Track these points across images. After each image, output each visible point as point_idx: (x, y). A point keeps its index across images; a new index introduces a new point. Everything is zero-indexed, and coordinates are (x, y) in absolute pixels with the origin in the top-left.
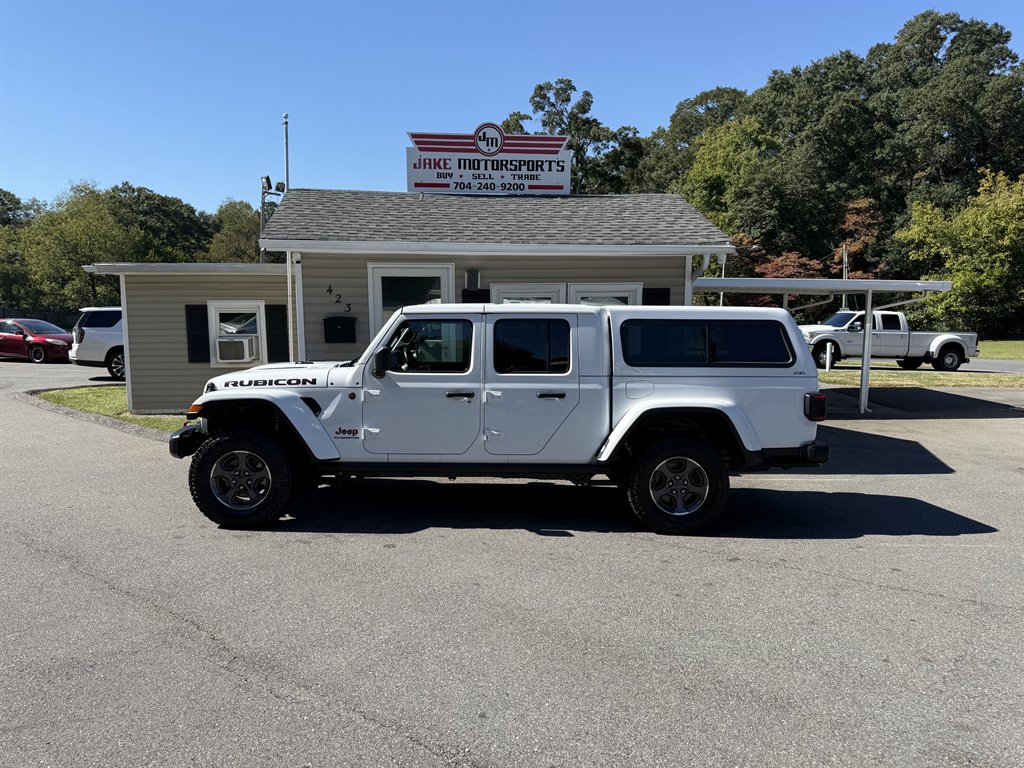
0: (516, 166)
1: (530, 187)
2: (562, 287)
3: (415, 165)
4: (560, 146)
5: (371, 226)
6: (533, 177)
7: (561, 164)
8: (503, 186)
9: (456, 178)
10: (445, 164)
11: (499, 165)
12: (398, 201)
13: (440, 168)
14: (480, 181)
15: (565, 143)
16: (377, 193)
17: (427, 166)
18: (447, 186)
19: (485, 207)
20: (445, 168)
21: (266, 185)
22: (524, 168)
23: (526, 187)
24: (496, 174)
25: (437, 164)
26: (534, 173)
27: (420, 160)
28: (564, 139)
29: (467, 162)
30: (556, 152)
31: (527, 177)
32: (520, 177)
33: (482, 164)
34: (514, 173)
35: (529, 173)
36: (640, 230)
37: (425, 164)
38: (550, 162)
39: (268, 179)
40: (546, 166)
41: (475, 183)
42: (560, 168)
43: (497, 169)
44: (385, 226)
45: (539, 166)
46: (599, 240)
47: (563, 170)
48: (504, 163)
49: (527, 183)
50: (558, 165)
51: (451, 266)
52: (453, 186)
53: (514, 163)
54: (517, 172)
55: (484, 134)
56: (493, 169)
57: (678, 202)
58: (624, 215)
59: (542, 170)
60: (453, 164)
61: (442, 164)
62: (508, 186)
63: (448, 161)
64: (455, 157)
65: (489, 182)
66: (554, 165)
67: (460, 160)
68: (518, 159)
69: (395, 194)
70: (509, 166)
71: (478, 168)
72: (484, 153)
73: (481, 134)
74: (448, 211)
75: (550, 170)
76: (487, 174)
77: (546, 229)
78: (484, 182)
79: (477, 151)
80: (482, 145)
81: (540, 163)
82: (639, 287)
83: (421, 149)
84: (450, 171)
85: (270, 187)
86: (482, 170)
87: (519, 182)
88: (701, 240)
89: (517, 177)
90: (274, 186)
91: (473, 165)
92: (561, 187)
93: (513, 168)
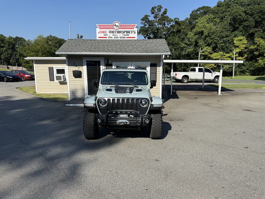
0: (123, 32)
1: (127, 38)
2: (130, 63)
3: (98, 32)
4: (134, 27)
5: (84, 48)
6: (127, 35)
7: (135, 32)
8: (120, 37)
9: (108, 36)
10: (106, 32)
11: (119, 32)
12: (93, 42)
13: (104, 33)
14: (114, 36)
15: (135, 26)
16: (89, 40)
17: (101, 33)
18: (106, 37)
19: (114, 43)
20: (106, 33)
21: (78, 36)
22: (125, 33)
23: (126, 38)
24: (118, 34)
25: (104, 32)
26: (128, 34)
27: (100, 31)
28: (135, 25)
29: (111, 31)
30: (133, 29)
31: (126, 35)
32: (124, 35)
33: (115, 32)
34: (123, 34)
35: (127, 34)
36: (149, 49)
37: (101, 32)
38: (132, 31)
39: (78, 35)
40: (131, 32)
41: (113, 37)
42: (134, 33)
43: (119, 33)
44: (87, 48)
45: (129, 32)
46: (137, 52)
47: (135, 33)
48: (120, 31)
49: (126, 36)
50: (134, 32)
51: (103, 58)
52: (108, 37)
53: (123, 31)
54: (124, 34)
55: (115, 24)
56: (118, 33)
57: (163, 41)
58: (148, 45)
59: (130, 33)
60: (108, 32)
61: (105, 32)
62: (121, 37)
63: (106, 31)
64: (108, 30)
65: (117, 36)
66: (133, 32)
67: (109, 31)
68: (124, 31)
69: (93, 40)
70: (121, 32)
71: (114, 33)
72: (115, 29)
73: (114, 24)
74: (104, 44)
75: (132, 33)
76: (116, 34)
77: (126, 48)
78: (115, 36)
79: (113, 29)
80: (115, 27)
81: (129, 31)
82: (149, 63)
83: (100, 29)
84: (107, 34)
85: (79, 37)
86: (115, 34)
87: (124, 36)
88: (162, 51)
89: (123, 35)
90: (80, 36)
91: (113, 32)
92: (135, 38)
93: (123, 33)
